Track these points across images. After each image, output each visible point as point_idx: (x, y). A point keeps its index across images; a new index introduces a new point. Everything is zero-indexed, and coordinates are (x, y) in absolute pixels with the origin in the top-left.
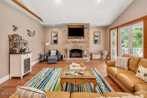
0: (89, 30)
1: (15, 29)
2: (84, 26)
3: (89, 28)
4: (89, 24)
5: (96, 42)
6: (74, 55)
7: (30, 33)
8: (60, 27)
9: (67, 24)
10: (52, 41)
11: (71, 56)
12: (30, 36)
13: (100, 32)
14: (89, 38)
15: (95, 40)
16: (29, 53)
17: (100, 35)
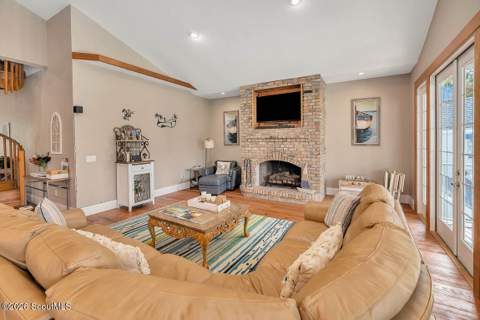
0: (317, 98)
1: (127, 115)
2: (299, 86)
3: (317, 91)
4: (318, 76)
5: (361, 136)
6: (275, 179)
7: (162, 121)
8: (235, 97)
9: (252, 87)
10: (227, 139)
11: (267, 182)
12: (163, 126)
13: (379, 98)
14: (317, 124)
15: (358, 131)
16: (149, 162)
17: (379, 111)
